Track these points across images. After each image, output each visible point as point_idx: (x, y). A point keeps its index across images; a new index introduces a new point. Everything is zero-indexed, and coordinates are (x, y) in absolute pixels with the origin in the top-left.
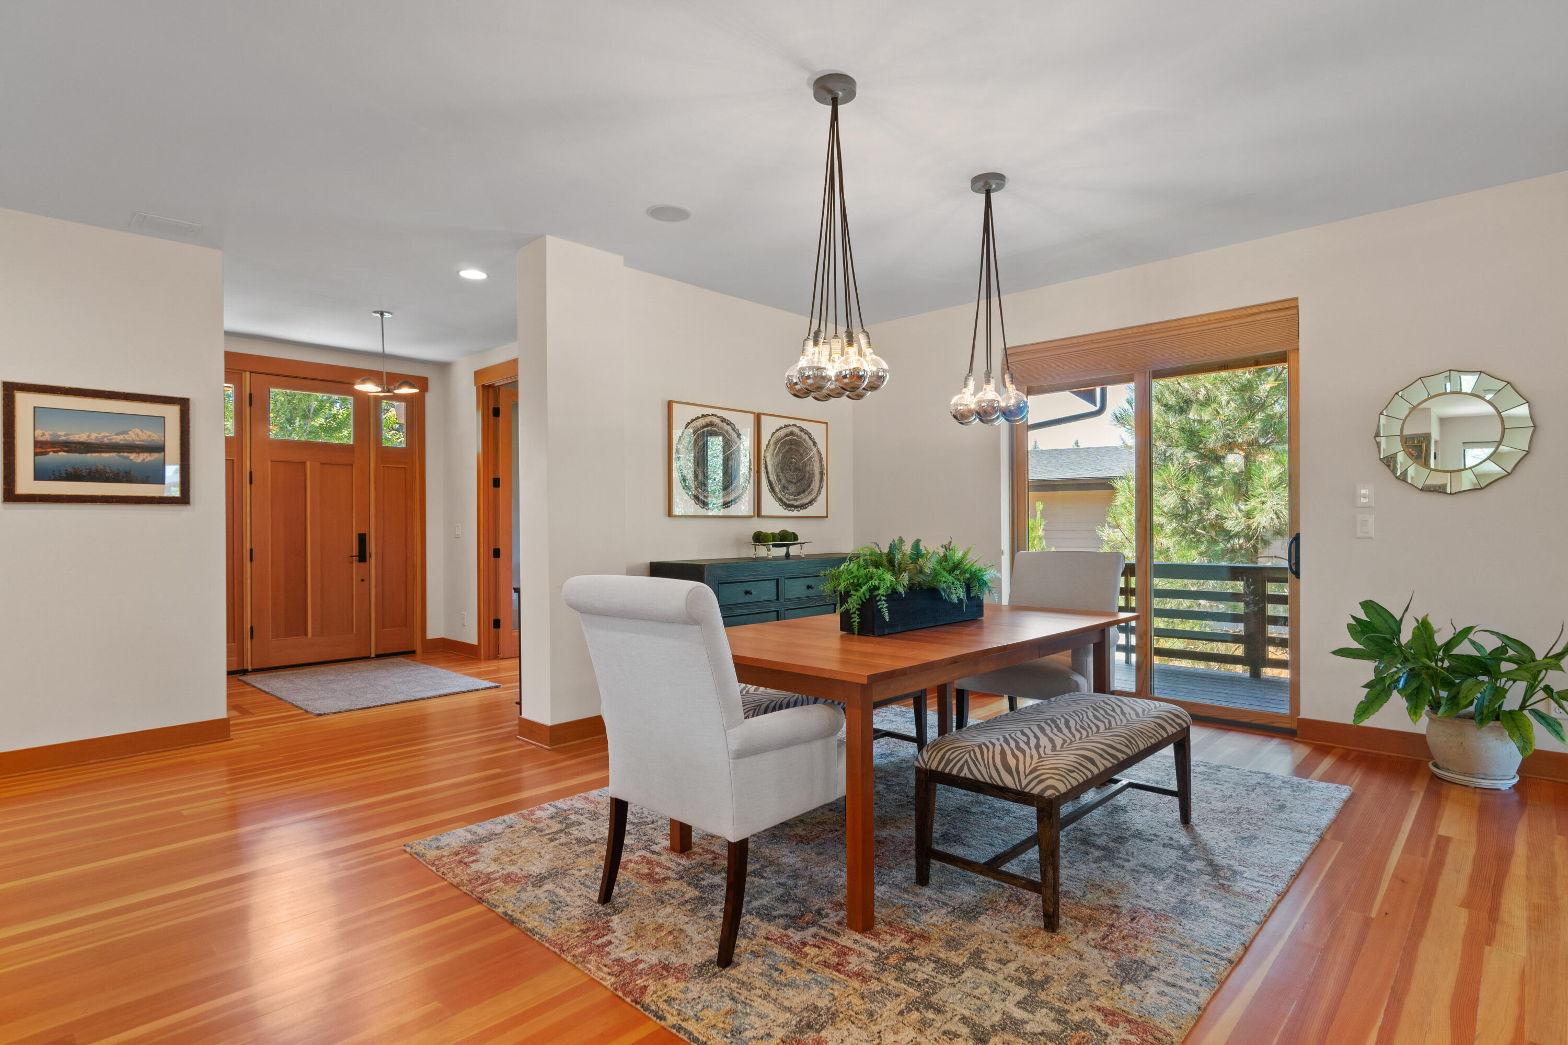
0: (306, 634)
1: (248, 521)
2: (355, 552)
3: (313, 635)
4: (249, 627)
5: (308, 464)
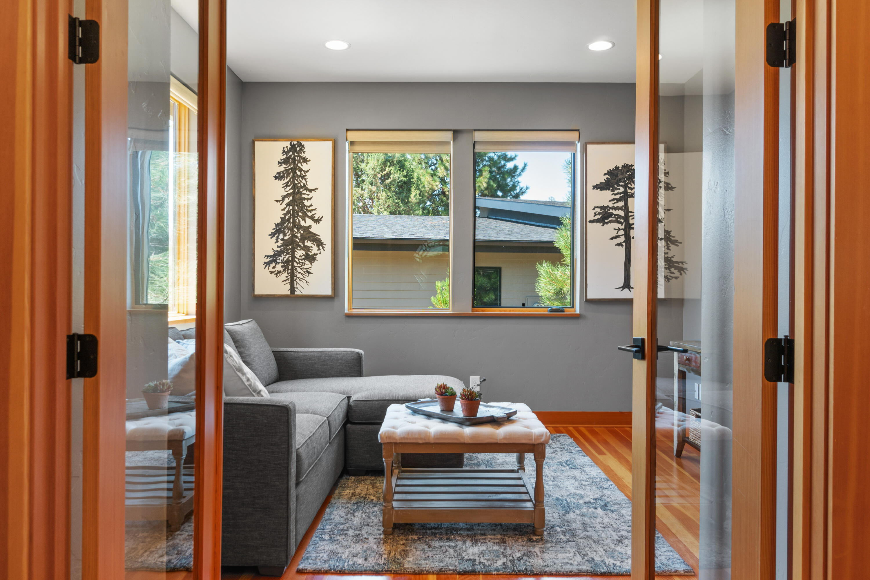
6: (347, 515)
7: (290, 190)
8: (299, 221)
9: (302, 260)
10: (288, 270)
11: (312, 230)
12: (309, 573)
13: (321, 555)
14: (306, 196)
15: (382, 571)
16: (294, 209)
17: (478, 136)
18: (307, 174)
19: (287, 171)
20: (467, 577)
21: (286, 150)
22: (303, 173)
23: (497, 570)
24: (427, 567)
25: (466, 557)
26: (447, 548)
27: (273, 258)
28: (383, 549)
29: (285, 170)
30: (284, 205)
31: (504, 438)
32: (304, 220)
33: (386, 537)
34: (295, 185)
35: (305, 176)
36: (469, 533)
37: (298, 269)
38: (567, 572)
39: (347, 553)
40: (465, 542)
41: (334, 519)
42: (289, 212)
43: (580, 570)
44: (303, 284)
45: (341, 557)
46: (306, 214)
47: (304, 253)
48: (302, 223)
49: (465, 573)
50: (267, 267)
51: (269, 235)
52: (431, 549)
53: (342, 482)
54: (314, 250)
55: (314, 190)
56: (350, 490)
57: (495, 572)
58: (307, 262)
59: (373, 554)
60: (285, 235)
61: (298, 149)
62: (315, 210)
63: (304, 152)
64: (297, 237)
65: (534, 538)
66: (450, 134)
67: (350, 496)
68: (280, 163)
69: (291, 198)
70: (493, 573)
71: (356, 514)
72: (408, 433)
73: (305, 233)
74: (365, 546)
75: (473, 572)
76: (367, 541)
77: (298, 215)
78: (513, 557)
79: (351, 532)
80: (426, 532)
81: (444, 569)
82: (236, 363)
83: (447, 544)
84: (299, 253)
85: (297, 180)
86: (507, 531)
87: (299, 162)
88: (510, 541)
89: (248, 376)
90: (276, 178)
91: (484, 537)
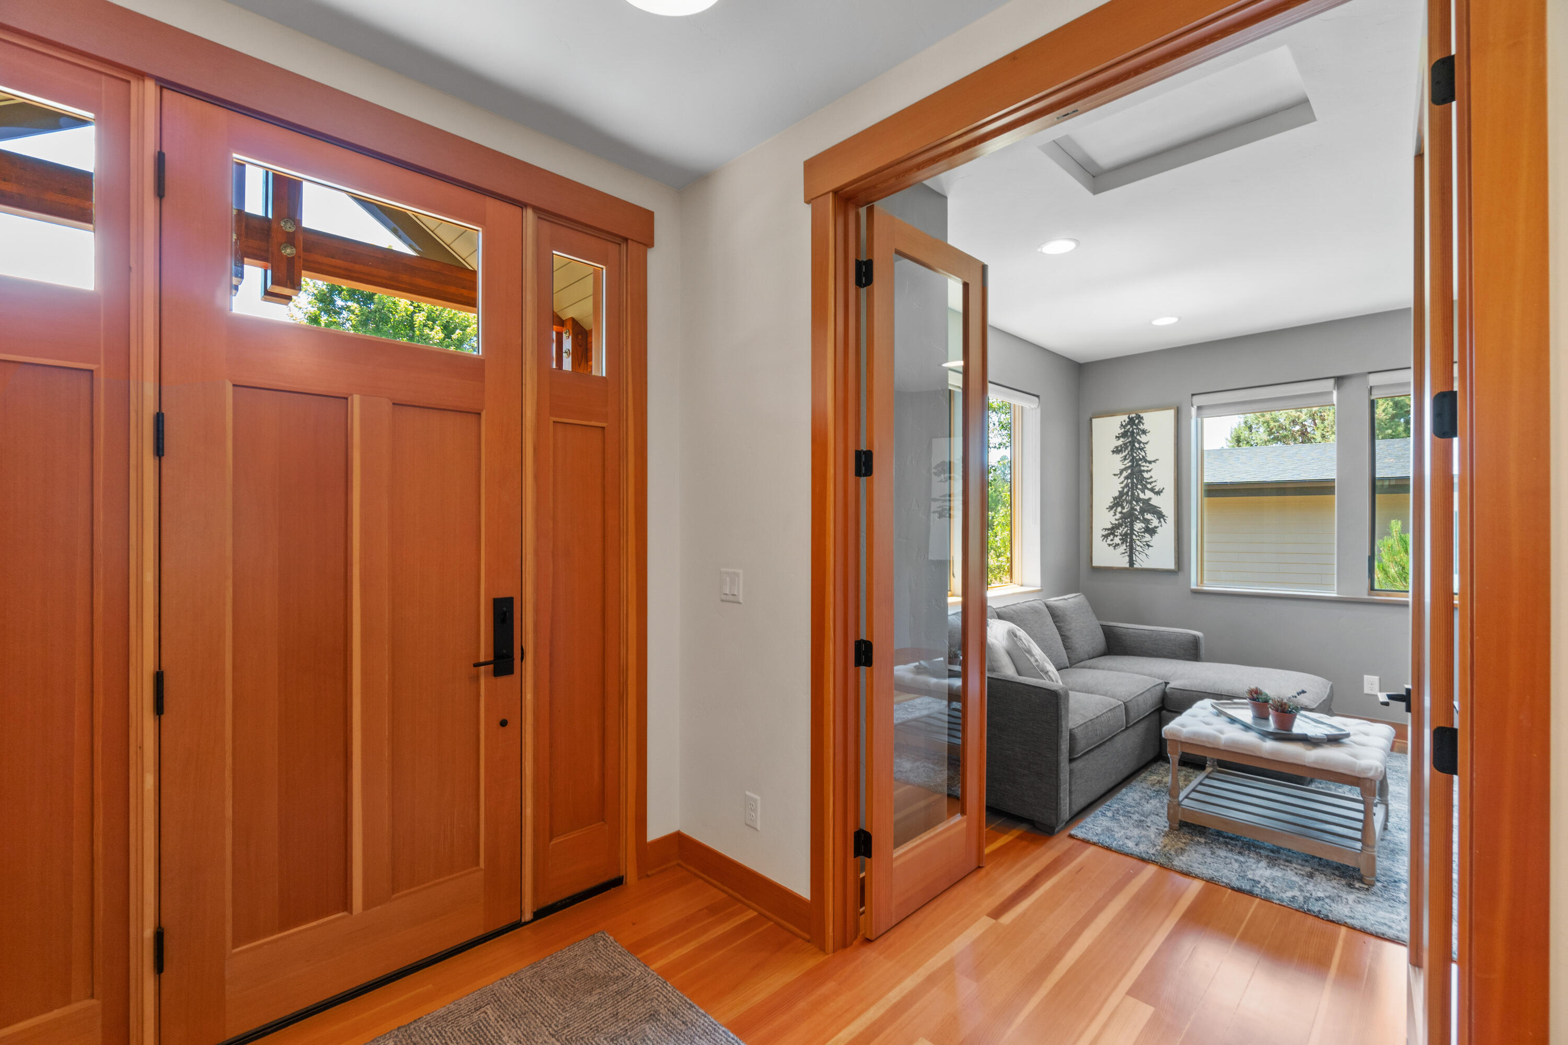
0: (346, 905)
1: (149, 577)
2: (485, 652)
3: (367, 905)
4: (149, 933)
5: (356, 399)
6: (1140, 800)
7: (1128, 463)
8: (1138, 494)
9: (1141, 533)
10: (1127, 542)
11: (1152, 502)
12: (1079, 839)
13: (1096, 828)
14: (1145, 468)
15: (1148, 860)
16: (1132, 482)
17: (1374, 380)
18: (1146, 446)
19: (1125, 444)
20: (1240, 895)
21: (1124, 424)
22: (1142, 445)
23: (1281, 900)
24: (1197, 871)
25: (1250, 876)
26: (1233, 861)
27: (1112, 531)
28: (1160, 841)
29: (1124, 444)
30: (1122, 479)
31: (1314, 762)
32: (1143, 492)
33: (1170, 831)
34: (1134, 457)
35: (1145, 447)
36: (1272, 854)
37: (1138, 542)
38: (1377, 933)
39: (1122, 833)
40: (1259, 861)
41: (1126, 800)
42: (1127, 485)
43: (1398, 937)
44: (1142, 556)
45: (1114, 835)
46: (1146, 486)
47: (1144, 525)
48: (1142, 496)
49: (1239, 890)
50: (1105, 540)
51: (1107, 509)
52: (1213, 856)
53: (1154, 766)
54: (1155, 522)
55: (1154, 461)
56: (1158, 777)
57: (1277, 902)
58: (1147, 535)
59: (1147, 842)
60: (1123, 508)
61: (1137, 421)
62: (1155, 481)
63: (1143, 424)
64: (1136, 510)
65: (1357, 885)
66: (1332, 381)
67: (1155, 782)
68: (1118, 438)
69: (1129, 471)
70: (1275, 901)
71: (1151, 801)
72: (1195, 734)
73: (1145, 505)
74: (1144, 832)
75: (1250, 893)
76: (1147, 828)
77: (1137, 488)
78: (1311, 895)
79: (1136, 817)
80: (1218, 839)
81: (1215, 879)
82: (1026, 646)
83: (1236, 857)
84: (1138, 526)
85: (1136, 453)
86: (1324, 867)
87: (1138, 434)
88: (1319, 877)
89: (1036, 657)
90: (1113, 452)
91: (1287, 864)
